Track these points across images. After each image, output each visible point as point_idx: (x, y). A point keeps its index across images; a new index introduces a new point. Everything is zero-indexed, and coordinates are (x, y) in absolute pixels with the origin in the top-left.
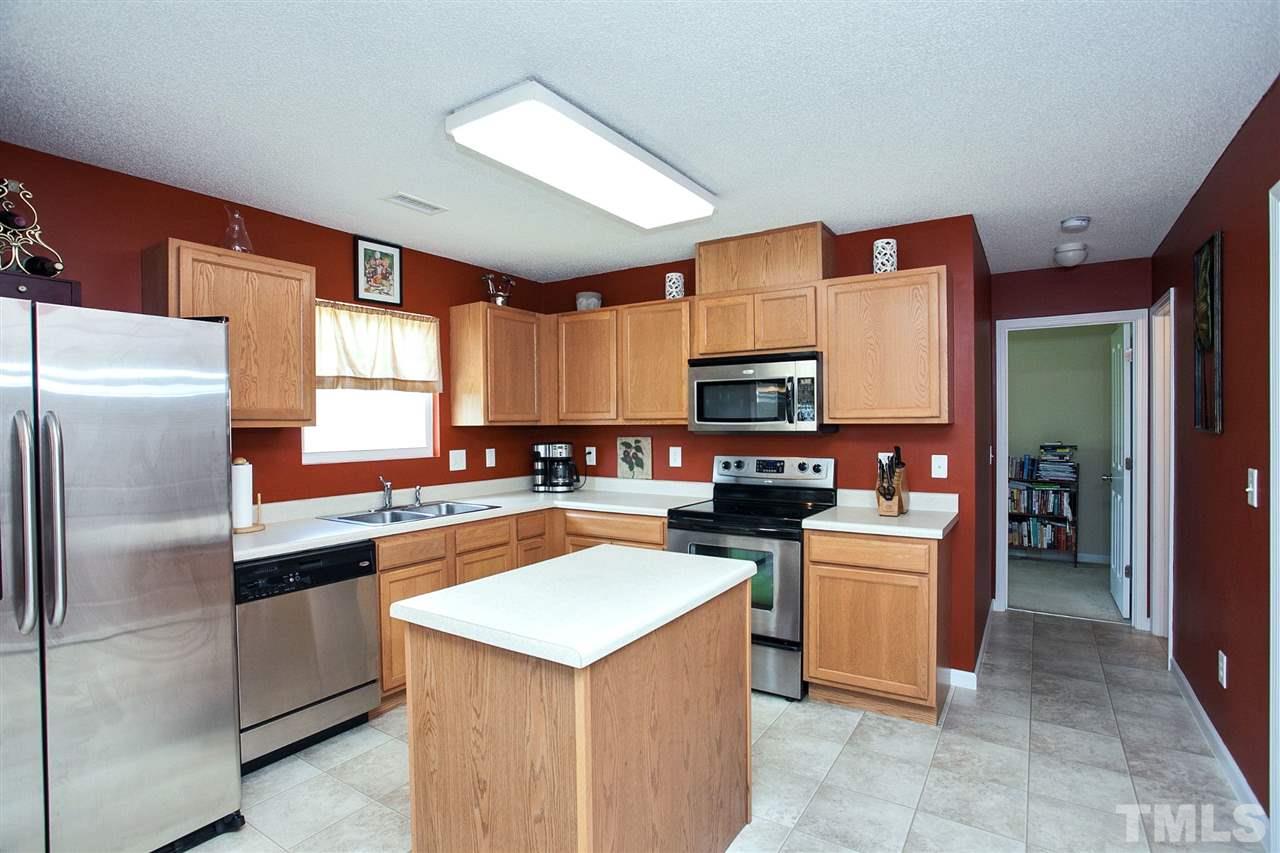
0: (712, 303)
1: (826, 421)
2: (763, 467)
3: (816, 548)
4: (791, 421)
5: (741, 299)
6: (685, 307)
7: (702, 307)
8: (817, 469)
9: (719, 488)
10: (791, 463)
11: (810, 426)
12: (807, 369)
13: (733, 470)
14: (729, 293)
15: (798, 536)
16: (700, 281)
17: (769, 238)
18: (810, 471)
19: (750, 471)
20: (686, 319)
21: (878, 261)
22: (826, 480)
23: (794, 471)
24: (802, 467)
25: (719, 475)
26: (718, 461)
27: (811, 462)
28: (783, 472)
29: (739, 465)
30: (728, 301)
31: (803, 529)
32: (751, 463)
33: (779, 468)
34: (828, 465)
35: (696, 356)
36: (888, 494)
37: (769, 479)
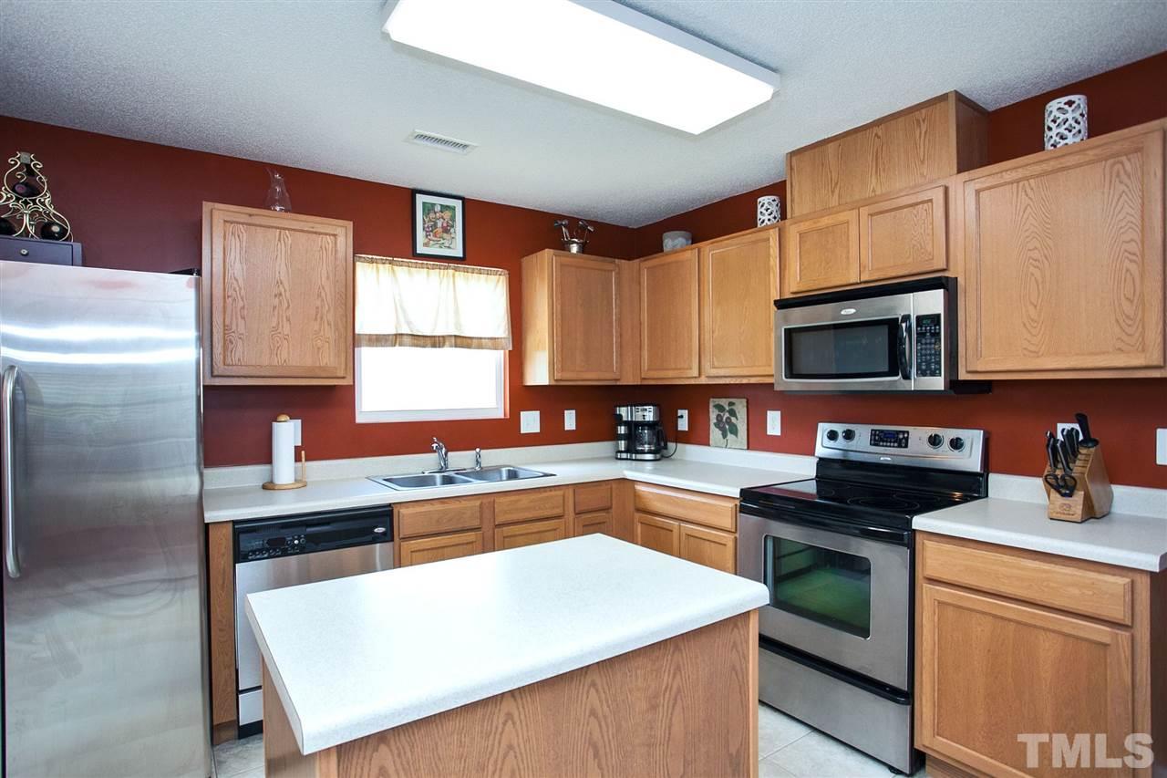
0: (804, 226)
1: (963, 376)
2: (878, 439)
3: (933, 559)
4: (907, 377)
5: (842, 217)
6: (774, 234)
7: (793, 231)
8: (956, 444)
9: (823, 463)
10: (918, 436)
11: (938, 383)
12: (931, 302)
13: (841, 442)
14: (828, 211)
15: (907, 539)
16: (792, 201)
17: (879, 130)
18: (946, 445)
19: (862, 444)
20: (774, 251)
21: (1052, 135)
22: (970, 460)
23: (920, 446)
24: (935, 441)
25: (824, 448)
26: (823, 428)
27: (949, 434)
28: (906, 446)
29: (849, 435)
30: (825, 221)
31: (914, 530)
32: (863, 433)
33: (901, 441)
34: (974, 439)
35: (788, 296)
36: (1064, 487)
37: (887, 455)
